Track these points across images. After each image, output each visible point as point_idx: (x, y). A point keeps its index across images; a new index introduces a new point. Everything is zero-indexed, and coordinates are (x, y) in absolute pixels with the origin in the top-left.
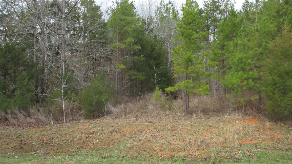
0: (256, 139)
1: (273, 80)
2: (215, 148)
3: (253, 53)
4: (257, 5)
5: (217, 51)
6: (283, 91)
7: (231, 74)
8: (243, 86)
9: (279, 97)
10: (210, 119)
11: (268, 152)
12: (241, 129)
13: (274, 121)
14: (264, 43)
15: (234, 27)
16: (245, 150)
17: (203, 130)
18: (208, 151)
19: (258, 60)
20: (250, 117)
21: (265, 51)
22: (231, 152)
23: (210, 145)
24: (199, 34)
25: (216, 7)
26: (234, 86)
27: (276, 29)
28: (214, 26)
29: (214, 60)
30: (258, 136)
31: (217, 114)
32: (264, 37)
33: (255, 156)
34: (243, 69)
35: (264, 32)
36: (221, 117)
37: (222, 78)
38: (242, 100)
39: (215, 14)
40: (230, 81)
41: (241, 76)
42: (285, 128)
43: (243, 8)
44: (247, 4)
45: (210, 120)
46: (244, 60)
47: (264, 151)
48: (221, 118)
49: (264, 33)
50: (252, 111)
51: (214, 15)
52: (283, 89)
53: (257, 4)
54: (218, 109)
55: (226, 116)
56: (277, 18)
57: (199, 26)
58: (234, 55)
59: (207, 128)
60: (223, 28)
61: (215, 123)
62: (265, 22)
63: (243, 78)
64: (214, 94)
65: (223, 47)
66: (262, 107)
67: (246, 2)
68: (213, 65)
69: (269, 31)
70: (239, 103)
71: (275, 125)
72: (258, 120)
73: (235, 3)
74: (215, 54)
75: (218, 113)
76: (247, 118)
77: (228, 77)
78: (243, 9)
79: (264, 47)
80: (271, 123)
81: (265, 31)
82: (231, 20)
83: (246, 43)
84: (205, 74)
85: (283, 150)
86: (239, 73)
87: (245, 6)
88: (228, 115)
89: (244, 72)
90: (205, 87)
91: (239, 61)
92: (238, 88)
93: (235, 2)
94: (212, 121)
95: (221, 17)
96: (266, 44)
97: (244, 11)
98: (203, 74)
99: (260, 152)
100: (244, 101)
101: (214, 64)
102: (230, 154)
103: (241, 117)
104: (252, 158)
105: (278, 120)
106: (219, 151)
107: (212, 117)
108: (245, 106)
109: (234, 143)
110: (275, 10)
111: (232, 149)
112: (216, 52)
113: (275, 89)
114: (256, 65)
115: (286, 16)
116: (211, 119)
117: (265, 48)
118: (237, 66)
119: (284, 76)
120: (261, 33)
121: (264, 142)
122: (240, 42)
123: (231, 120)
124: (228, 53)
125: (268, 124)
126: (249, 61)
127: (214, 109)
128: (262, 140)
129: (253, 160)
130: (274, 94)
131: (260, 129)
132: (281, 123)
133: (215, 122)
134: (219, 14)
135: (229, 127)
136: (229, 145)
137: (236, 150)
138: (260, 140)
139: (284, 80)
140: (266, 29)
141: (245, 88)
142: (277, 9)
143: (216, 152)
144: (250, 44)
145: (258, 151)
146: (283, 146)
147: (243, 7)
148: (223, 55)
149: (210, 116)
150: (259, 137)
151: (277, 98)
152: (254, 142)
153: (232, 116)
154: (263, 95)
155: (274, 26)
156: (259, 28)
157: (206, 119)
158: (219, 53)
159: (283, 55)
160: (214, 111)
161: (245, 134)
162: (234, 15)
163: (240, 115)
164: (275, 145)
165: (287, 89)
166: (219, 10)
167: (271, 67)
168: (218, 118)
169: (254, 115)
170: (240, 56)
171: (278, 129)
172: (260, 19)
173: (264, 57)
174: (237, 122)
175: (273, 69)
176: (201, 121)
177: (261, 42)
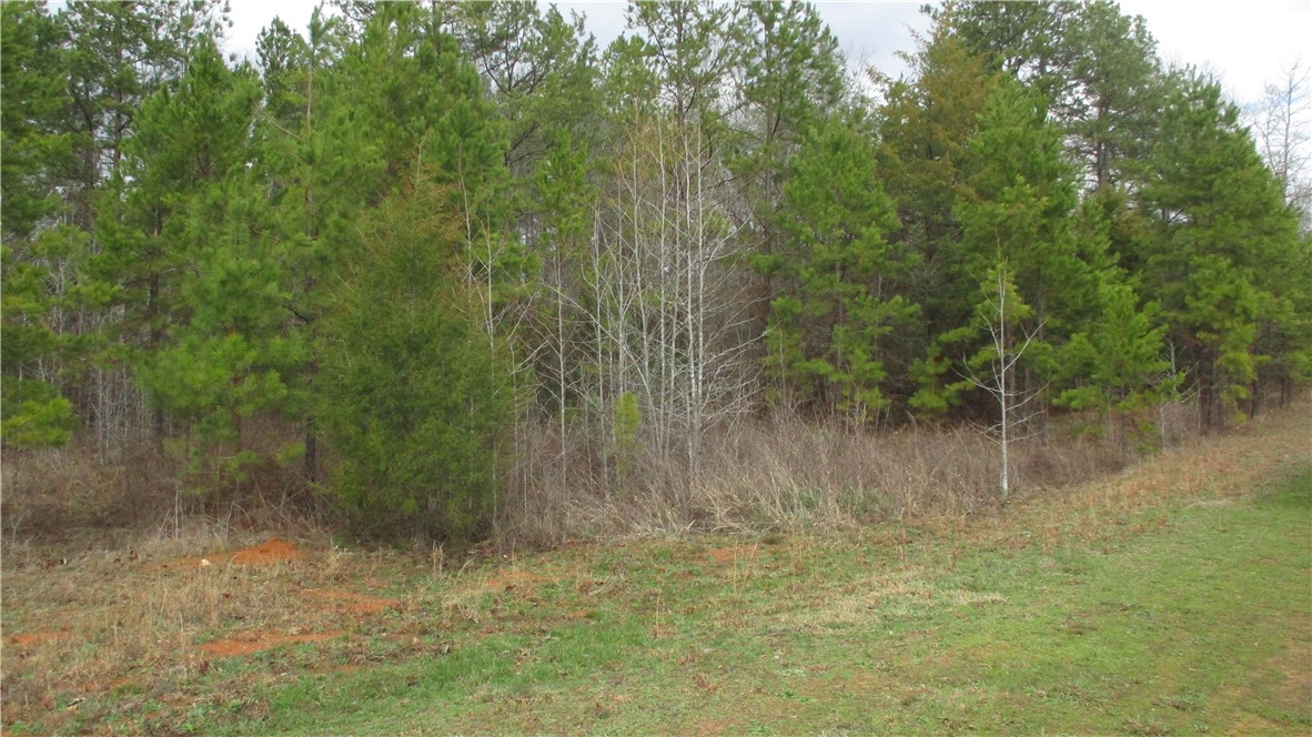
0: (277, 629)
1: (364, 370)
2: (76, 703)
3: (290, 255)
4: (316, 52)
5: (123, 231)
6: (399, 418)
7: (190, 346)
8: (238, 402)
9: (383, 443)
10: (70, 565)
11: (320, 679)
12: (214, 593)
13: (362, 544)
14: (335, 216)
15: (212, 132)
16: (220, 687)
17: (24, 621)
18: (37, 726)
19: (309, 285)
20: (266, 535)
21: (337, 249)
22: (153, 711)
23: (50, 694)
24: (25, 140)
25: (129, 25)
26: (199, 400)
27: (384, 164)
28: (120, 111)
29: (109, 276)
30: (286, 617)
31: (111, 535)
32: (338, 193)
33: (261, 709)
34: (244, 326)
35: (338, 169)
36: (128, 550)
37: (147, 363)
38: (233, 462)
39: (125, 53)
40: (179, 374)
41: (233, 355)
42: (400, 568)
43: (264, 51)
44: (279, 40)
45: (71, 569)
46: (248, 283)
47: (303, 679)
48: (129, 555)
49: (337, 174)
50: (276, 509)
51: (119, 56)
52: (399, 409)
53: (314, 48)
54: (118, 512)
55: (155, 543)
56: (390, 119)
57: (30, 105)
58: (208, 257)
59: (47, 610)
60: (158, 126)
61: (95, 581)
62: (344, 128)
63: (239, 365)
64: (105, 437)
65: (155, 216)
66: (318, 488)
67: (278, 30)
68: (96, 299)
69: (356, 167)
70: (216, 478)
71: (364, 558)
72: (295, 547)
73: (227, 23)
74: (116, 248)
75: (116, 531)
76: (251, 540)
77: (174, 357)
78: (264, 59)
79: (334, 233)
80: (350, 553)
81: (343, 168)
82: (198, 98)
83: (258, 208)
84: (51, 342)
85: (380, 661)
86: (227, 339)
87: (271, 47)
88: (162, 538)
89: (247, 338)
90: (48, 410)
91: (229, 287)
92: (218, 407)
93: (225, 19)
94: (78, 574)
95: (161, 74)
96: (343, 221)
97: (264, 64)
98: (39, 341)
99: (285, 686)
100: (242, 468)
101: (99, 293)
102: (146, 721)
103: (220, 540)
104: (250, 718)
105: (376, 537)
106: (91, 715)
107: (82, 554)
108: (246, 489)
109: (173, 665)
110: (383, 86)
111: (159, 696)
112: (118, 236)
113: (369, 409)
114: (301, 307)
115: (422, 117)
116: (74, 562)
117: (336, 239)
118: (218, 309)
119: (404, 354)
120: (328, 175)
121: (306, 639)
122: (236, 201)
123: (176, 557)
124: (175, 246)
125: (336, 558)
126: (272, 287)
127: (99, 514)
128: (303, 629)
129: (254, 725)
130: (365, 430)
131: (299, 583)
132: (385, 547)
133: (92, 577)
134: (147, 58)
135: (162, 591)
136: (150, 679)
137: (180, 694)
138: (294, 630)
139: (403, 374)
140: (346, 161)
141: (246, 410)
142: (390, 81)
143: (78, 725)
144: (278, 216)
145: (278, 681)
146: (379, 644)
147: (264, 47)
148: (154, 252)
149: (68, 551)
150: (289, 621)
151: (374, 446)
152: (268, 643)
153: (182, 540)
154: (323, 434)
155: (376, 153)
156: (318, 152)
157: (51, 564)
158: (132, 241)
159: (403, 270)
160: (98, 523)
161: (230, 614)
162: (209, 78)
163: (218, 530)
164: (350, 645)
165: (413, 409)
166: (148, 41)
167: (359, 318)
168: (110, 556)
169: (283, 524)
170: (232, 265)
171: (373, 576)
172: (324, 111)
173: (335, 274)
174: (205, 562)
175: (365, 324)
176: (20, 579)
177: (321, 210)
